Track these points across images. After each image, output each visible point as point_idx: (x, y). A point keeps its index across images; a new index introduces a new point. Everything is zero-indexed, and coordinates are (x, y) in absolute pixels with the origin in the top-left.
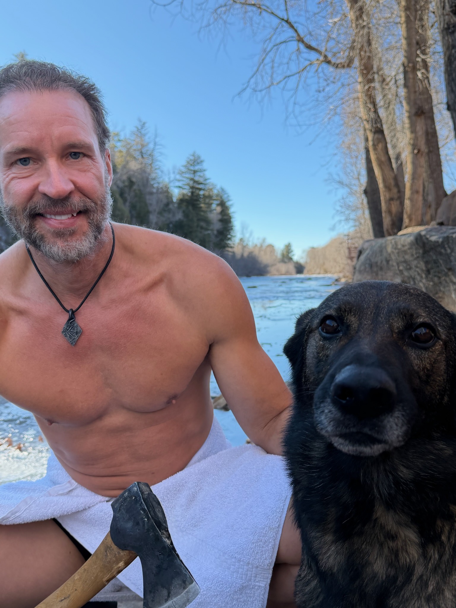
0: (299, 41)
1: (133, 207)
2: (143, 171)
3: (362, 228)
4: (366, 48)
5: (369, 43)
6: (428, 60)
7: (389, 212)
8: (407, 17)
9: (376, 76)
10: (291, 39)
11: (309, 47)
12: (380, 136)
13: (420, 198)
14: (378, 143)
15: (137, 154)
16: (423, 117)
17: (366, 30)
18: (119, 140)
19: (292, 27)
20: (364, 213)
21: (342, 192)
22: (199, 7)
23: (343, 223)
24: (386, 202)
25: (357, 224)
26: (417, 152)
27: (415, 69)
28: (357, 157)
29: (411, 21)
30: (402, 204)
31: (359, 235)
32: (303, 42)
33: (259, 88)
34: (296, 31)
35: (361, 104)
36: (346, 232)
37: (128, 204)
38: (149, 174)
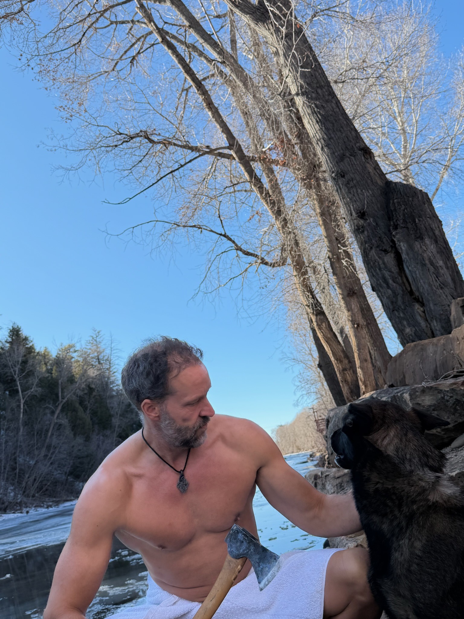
0: (237, 250)
1: (94, 413)
2: (101, 376)
3: (325, 399)
4: (295, 248)
5: (297, 244)
6: (349, 250)
7: (346, 381)
8: (324, 221)
9: (309, 269)
10: (231, 248)
11: (247, 254)
12: (322, 317)
13: (370, 365)
14: (322, 323)
15: (95, 362)
16: (355, 297)
17: (292, 235)
18: (75, 351)
19: (230, 239)
20: (323, 385)
21: (298, 368)
22: (148, 234)
23: (305, 398)
24: (340, 373)
25: (319, 396)
26: (357, 327)
27: (339, 259)
28: (305, 335)
29: (327, 223)
30: (355, 372)
31: (323, 407)
32: (241, 250)
33: (210, 291)
34: (234, 242)
35: (299, 292)
36: (310, 406)
37: (88, 411)
38: (109, 378)
